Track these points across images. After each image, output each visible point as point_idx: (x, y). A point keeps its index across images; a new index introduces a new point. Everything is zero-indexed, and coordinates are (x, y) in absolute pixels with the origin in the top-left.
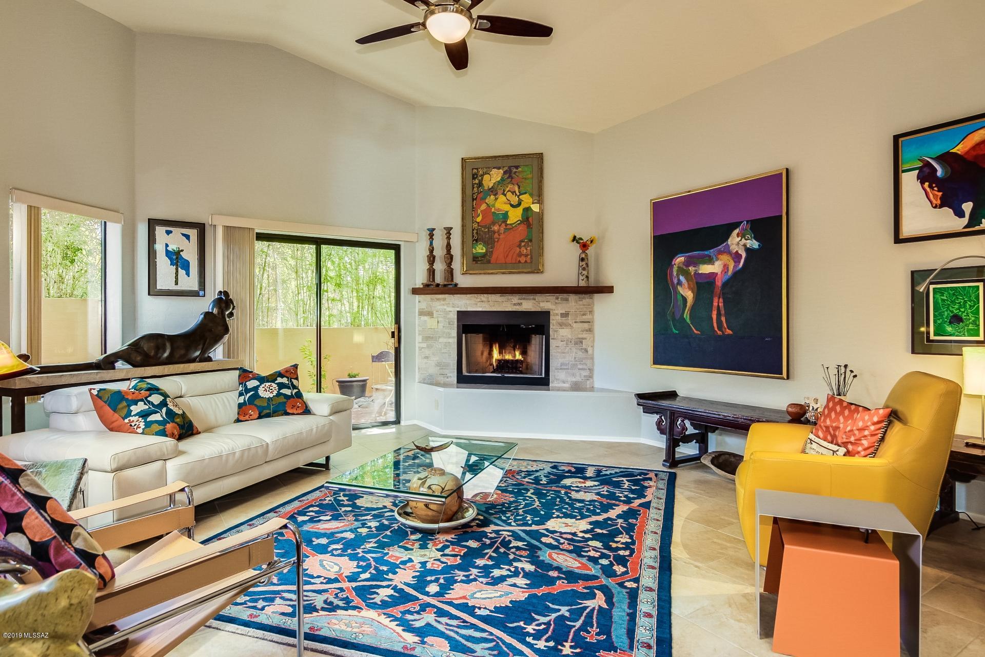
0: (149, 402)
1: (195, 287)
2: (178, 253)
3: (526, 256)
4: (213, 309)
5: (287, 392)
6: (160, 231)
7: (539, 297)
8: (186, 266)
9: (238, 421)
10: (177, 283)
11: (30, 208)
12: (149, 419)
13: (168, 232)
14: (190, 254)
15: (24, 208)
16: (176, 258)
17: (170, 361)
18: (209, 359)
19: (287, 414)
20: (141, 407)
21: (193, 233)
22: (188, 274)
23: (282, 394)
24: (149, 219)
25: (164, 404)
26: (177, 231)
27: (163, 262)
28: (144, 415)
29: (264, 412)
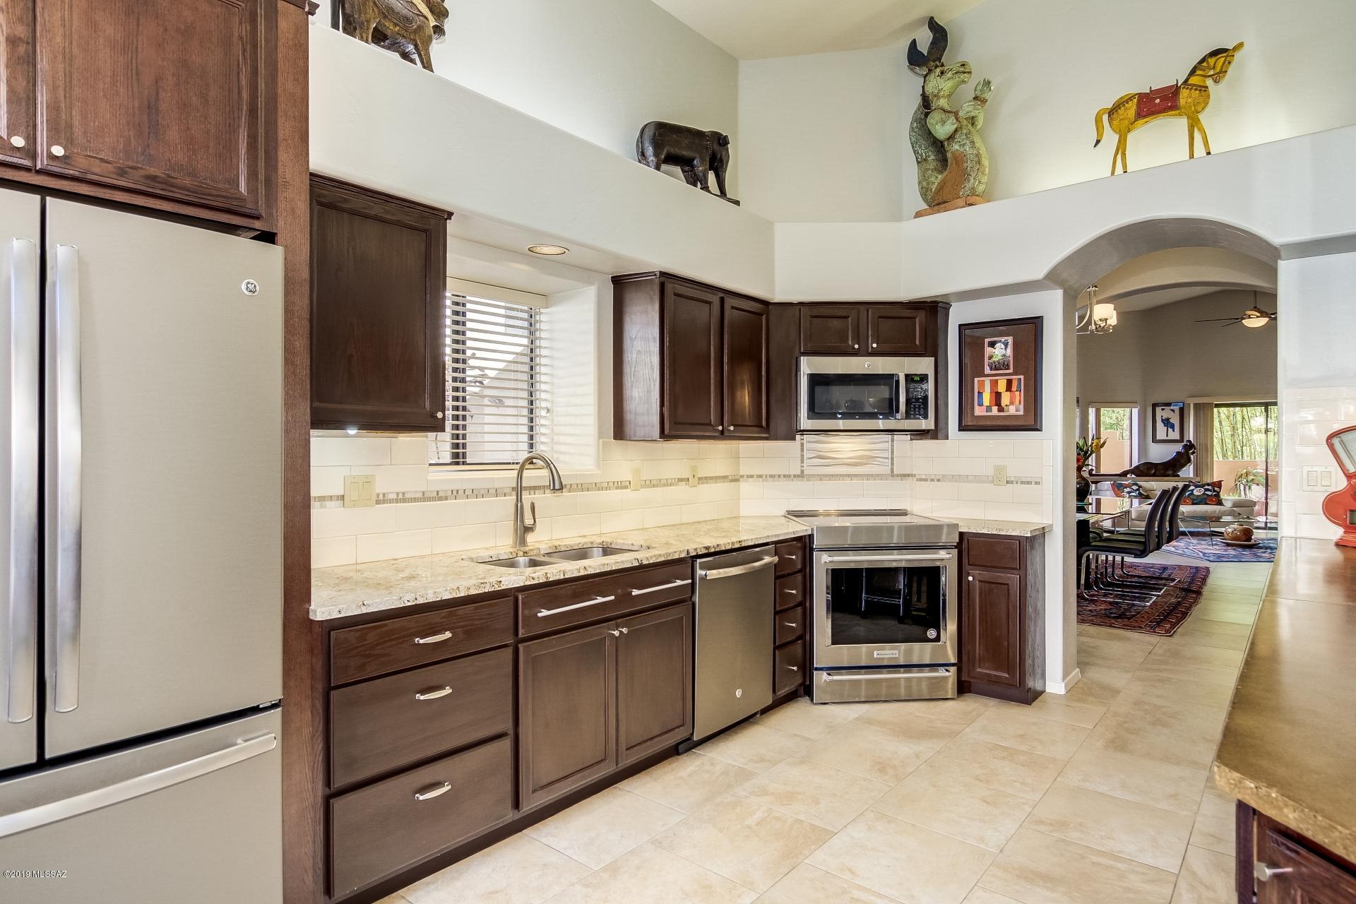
1: (1178, 437)
2: (1168, 420)
4: (1183, 450)
5: (1209, 493)
6: (1158, 410)
8: (1172, 427)
10: (1167, 436)
11: (1097, 409)
12: (1131, 494)
13: (1163, 409)
14: (1175, 420)
15: (1094, 409)
16: (1167, 422)
17: (1154, 475)
18: (1178, 476)
19: (1207, 503)
20: (1128, 489)
21: (1177, 408)
22: (1174, 431)
23: (1207, 494)
24: (1152, 404)
26: (1168, 409)
27: (1160, 425)
28: (1129, 493)
29: (1195, 502)
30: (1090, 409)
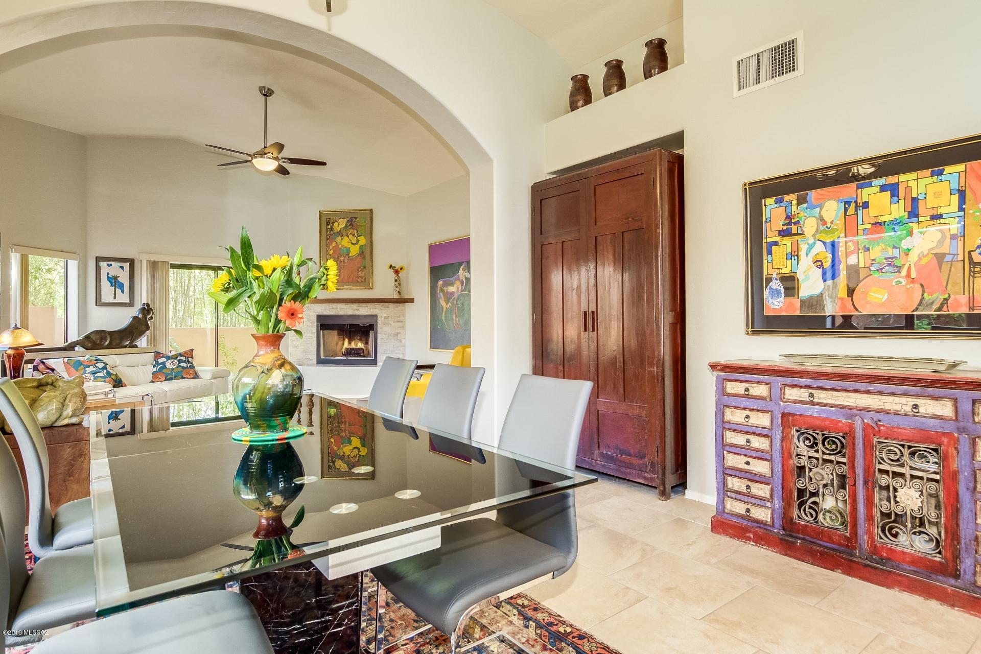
0: (96, 366)
1: (128, 301)
2: (116, 278)
3: (362, 277)
4: (139, 314)
5: (184, 365)
6: (104, 264)
7: (370, 305)
8: (121, 287)
9: (152, 382)
10: (115, 298)
11: (22, 255)
12: (96, 375)
13: (109, 265)
14: (124, 279)
15: (19, 255)
16: (114, 281)
17: (109, 347)
18: (136, 346)
19: (183, 378)
20: (92, 369)
21: (126, 265)
22: (123, 292)
23: (180, 366)
24: (96, 257)
25: (105, 368)
26: (116, 265)
27: (105, 284)
28: (94, 373)
29: (169, 377)
30: (12, 255)
